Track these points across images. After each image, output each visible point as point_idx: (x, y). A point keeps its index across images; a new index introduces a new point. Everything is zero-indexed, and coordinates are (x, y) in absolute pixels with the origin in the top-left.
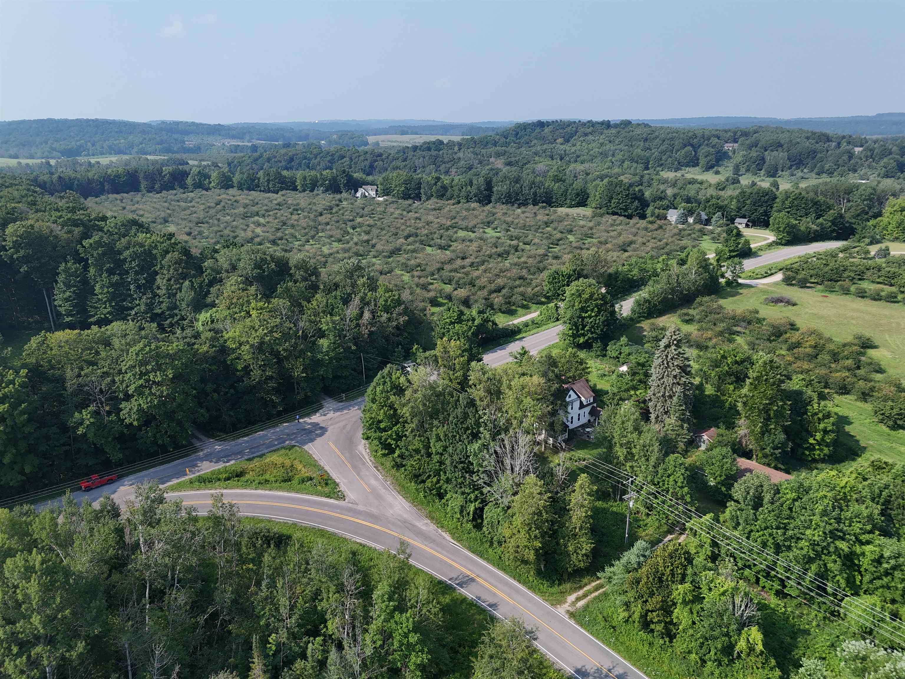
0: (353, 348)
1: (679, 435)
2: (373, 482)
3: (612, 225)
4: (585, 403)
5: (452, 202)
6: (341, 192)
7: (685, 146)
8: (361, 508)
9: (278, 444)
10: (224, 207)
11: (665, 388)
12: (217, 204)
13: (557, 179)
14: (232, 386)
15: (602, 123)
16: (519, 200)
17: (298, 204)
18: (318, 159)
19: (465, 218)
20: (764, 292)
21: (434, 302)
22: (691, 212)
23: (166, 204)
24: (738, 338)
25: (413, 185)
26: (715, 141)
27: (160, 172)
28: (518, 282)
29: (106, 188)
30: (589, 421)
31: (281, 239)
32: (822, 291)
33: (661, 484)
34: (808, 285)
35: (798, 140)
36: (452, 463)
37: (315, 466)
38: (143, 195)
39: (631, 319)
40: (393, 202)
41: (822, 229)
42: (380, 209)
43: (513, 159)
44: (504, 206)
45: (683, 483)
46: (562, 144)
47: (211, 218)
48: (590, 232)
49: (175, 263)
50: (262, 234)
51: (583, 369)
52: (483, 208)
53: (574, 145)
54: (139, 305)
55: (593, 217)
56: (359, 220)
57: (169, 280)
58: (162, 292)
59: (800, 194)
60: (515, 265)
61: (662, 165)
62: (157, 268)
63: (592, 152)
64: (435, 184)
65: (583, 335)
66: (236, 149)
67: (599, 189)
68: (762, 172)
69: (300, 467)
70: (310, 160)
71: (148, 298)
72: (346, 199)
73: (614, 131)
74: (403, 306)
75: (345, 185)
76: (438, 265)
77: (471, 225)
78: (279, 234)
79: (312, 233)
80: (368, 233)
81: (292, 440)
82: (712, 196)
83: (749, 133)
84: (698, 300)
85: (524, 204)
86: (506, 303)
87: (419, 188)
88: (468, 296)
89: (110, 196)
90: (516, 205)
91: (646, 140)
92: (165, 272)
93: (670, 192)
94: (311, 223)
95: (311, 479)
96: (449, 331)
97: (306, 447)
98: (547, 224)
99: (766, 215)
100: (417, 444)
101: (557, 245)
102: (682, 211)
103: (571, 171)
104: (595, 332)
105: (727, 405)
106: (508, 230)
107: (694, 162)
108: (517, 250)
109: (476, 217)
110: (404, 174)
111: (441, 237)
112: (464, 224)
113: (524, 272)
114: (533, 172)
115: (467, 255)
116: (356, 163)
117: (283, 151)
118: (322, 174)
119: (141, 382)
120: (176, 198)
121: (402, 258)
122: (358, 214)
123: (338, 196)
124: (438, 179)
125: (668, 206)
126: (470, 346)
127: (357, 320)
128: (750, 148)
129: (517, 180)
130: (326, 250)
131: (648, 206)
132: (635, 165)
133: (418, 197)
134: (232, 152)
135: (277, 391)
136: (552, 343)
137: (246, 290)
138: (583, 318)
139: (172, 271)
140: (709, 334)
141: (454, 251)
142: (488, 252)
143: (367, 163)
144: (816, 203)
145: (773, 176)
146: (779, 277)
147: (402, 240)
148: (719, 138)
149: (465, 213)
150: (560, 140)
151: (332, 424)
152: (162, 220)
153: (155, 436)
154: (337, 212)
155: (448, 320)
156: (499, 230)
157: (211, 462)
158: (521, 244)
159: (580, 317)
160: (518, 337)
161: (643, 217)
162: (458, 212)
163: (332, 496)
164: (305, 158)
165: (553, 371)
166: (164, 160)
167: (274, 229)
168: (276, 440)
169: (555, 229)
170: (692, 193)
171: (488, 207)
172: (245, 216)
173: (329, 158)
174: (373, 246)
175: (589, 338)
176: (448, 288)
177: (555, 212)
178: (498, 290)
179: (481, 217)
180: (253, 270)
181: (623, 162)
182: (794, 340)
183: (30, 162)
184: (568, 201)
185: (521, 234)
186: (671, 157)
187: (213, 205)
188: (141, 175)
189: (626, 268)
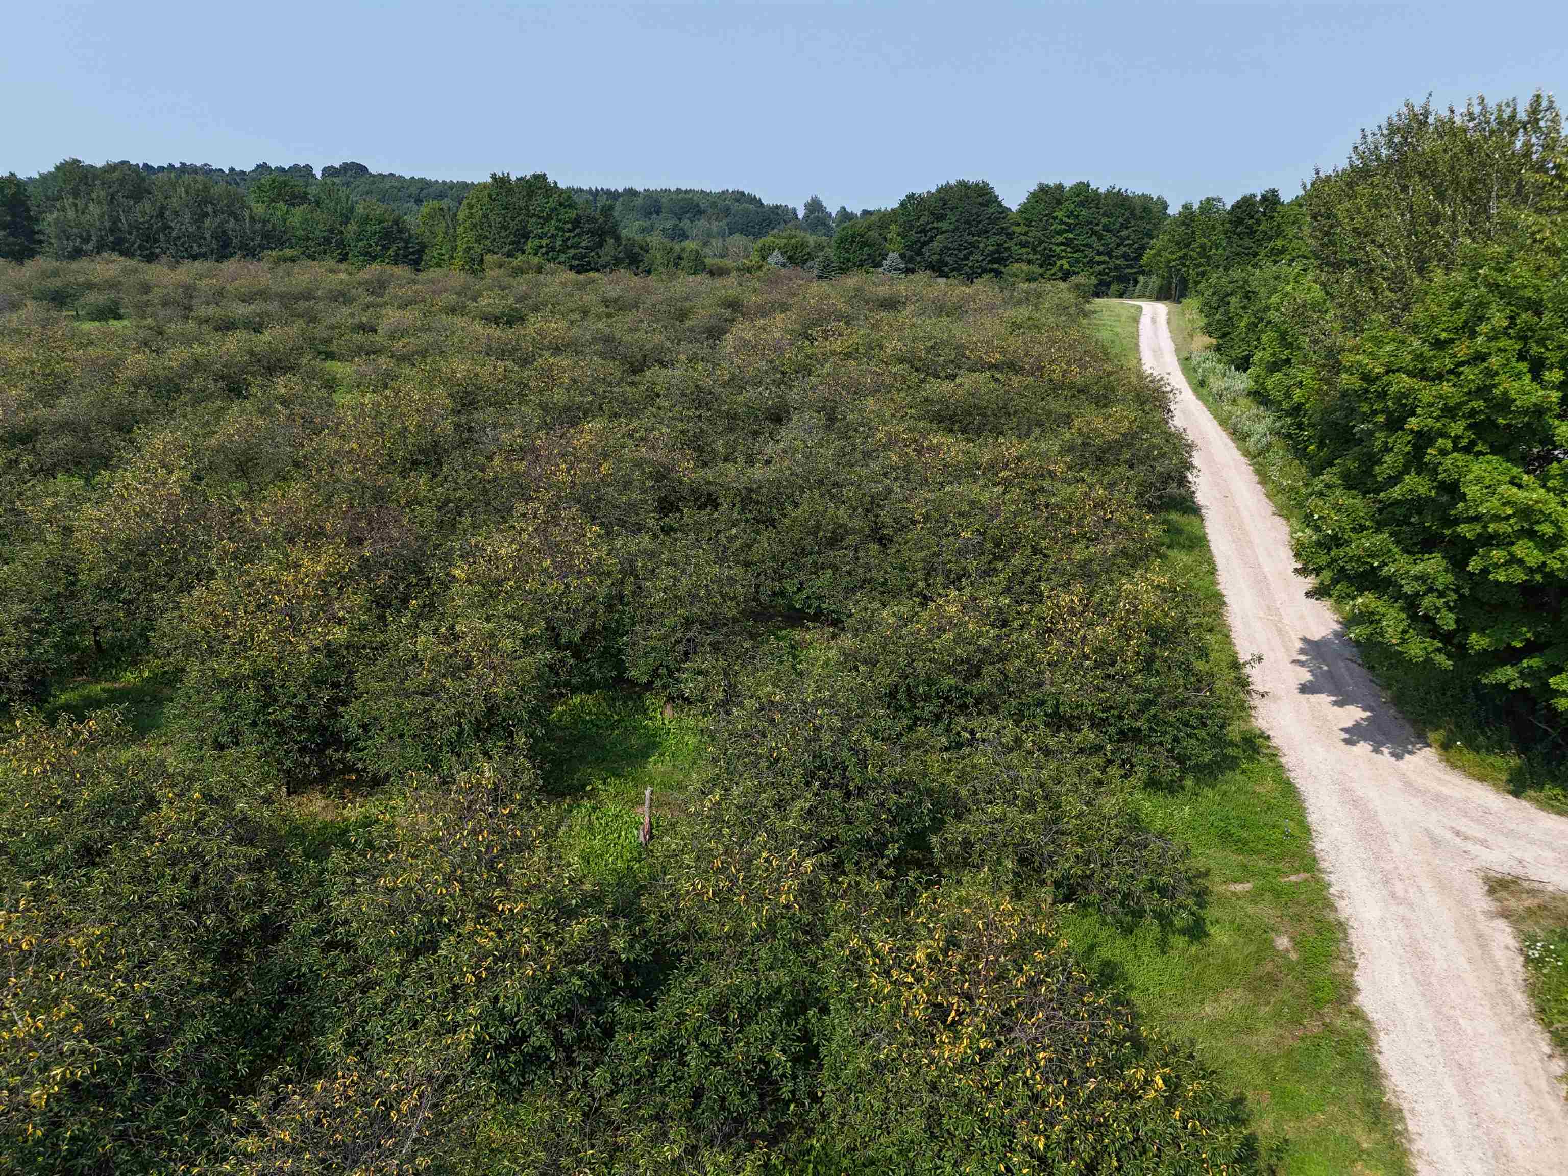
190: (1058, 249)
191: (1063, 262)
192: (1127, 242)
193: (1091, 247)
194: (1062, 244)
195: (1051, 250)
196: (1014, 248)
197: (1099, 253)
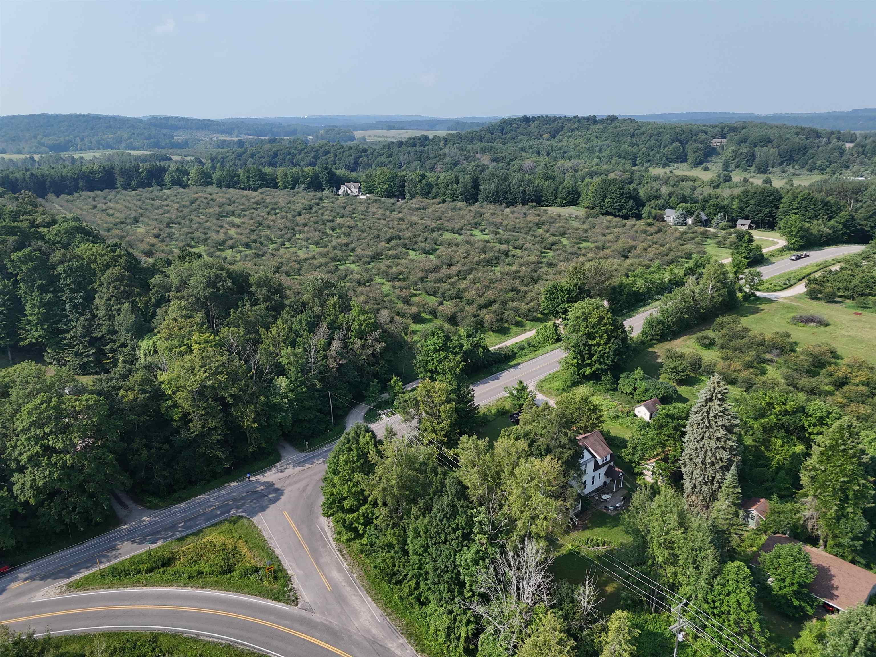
0: (319, 385)
1: (733, 525)
2: (336, 575)
3: (608, 227)
4: (600, 463)
5: (436, 201)
6: (323, 190)
7: (673, 142)
8: (317, 617)
9: (222, 514)
10: (199, 206)
11: (706, 453)
12: (192, 203)
13: (547, 177)
14: (167, 440)
15: (588, 119)
16: (507, 198)
17: (276, 203)
18: (302, 155)
19: (451, 219)
20: (788, 308)
21: (417, 319)
22: (690, 213)
23: (139, 203)
24: (768, 367)
25: (397, 183)
26: (703, 136)
27: (137, 168)
28: (510, 295)
29: (80, 185)
30: (605, 483)
31: (255, 241)
32: (853, 307)
33: (717, 604)
34: (837, 299)
35: (788, 136)
36: (435, 571)
37: (263, 549)
38: (118, 192)
39: (643, 343)
40: (375, 201)
41: (834, 232)
42: (361, 209)
43: (499, 155)
44: (492, 206)
45: (749, 605)
46: (548, 140)
47: (183, 218)
48: (585, 235)
49: (117, 280)
50: (235, 236)
51: (597, 419)
52: (469, 208)
53: (561, 141)
54: (75, 327)
55: (587, 218)
56: (339, 220)
57: (109, 299)
58: (101, 313)
59: (809, 194)
60: (507, 274)
61: (649, 161)
62: (96, 285)
63: (579, 148)
64: (420, 181)
65: (590, 365)
66: (223, 144)
67: (591, 187)
68: (753, 168)
69: (244, 550)
70: (294, 155)
71: (85, 320)
72: (327, 197)
73: (600, 126)
74: (380, 331)
75: (327, 182)
76: (422, 274)
77: (457, 226)
78: (253, 237)
79: (289, 235)
80: (348, 235)
81: (238, 508)
82: (710, 195)
83: (736, 128)
84: (718, 320)
85: (512, 203)
86: (497, 321)
87: (404, 186)
88: (455, 313)
89: (84, 193)
90: (504, 205)
91: (633, 135)
92: (104, 290)
93: (664, 190)
94: (288, 224)
95: (257, 570)
96: (433, 360)
97: (255, 520)
98: (538, 225)
99: (771, 216)
100: (390, 537)
101: (551, 249)
102: (680, 212)
103: (559, 168)
104: (605, 363)
105: (774, 463)
106: (497, 233)
107: (682, 158)
108: (507, 256)
109: (462, 217)
110: (386, 171)
111: (426, 240)
112: (449, 225)
113: (517, 283)
114: (520, 169)
115: (454, 261)
116: (340, 159)
117: (267, 146)
118: (303, 171)
119: (37, 448)
120: (151, 196)
121: (382, 265)
122: (338, 214)
123: (319, 194)
124: (423, 176)
125: (663, 206)
126: (458, 384)
127: (324, 350)
128: (739, 143)
129: (505, 178)
130: (302, 254)
131: (644, 205)
132: (623, 161)
133: (402, 195)
134: (219, 147)
135: (223, 444)
136: (552, 372)
137: (191, 317)
138: (590, 346)
139: (111, 290)
140: (738, 364)
141: (439, 257)
142: (476, 259)
143: (352, 159)
144: (826, 204)
145: (764, 172)
146: (801, 288)
147: (383, 244)
148: (706, 133)
149: (451, 213)
150: (546, 136)
151: (290, 485)
152: (132, 221)
153: (59, 514)
154: (316, 212)
155: (431, 347)
156: (487, 232)
157: (133, 542)
158: (511, 248)
159: (586, 344)
160: (512, 363)
161: (639, 217)
162: (443, 213)
163: (281, 597)
164: (289, 154)
165: (566, 434)
166: (146, 155)
167: (247, 231)
168: (218, 508)
169: (547, 231)
170: (687, 192)
171: (475, 207)
172: (220, 216)
173: (313, 154)
174: (353, 250)
175: (597, 369)
176: (433, 301)
177: (546, 212)
178: (489, 304)
179: (467, 218)
180: (205, 288)
181: (611, 158)
182: (840, 374)
183: (15, 157)
184: (559, 200)
185: (511, 237)
186: (659, 153)
187: (187, 203)
188: (117, 172)
189: (631, 279)
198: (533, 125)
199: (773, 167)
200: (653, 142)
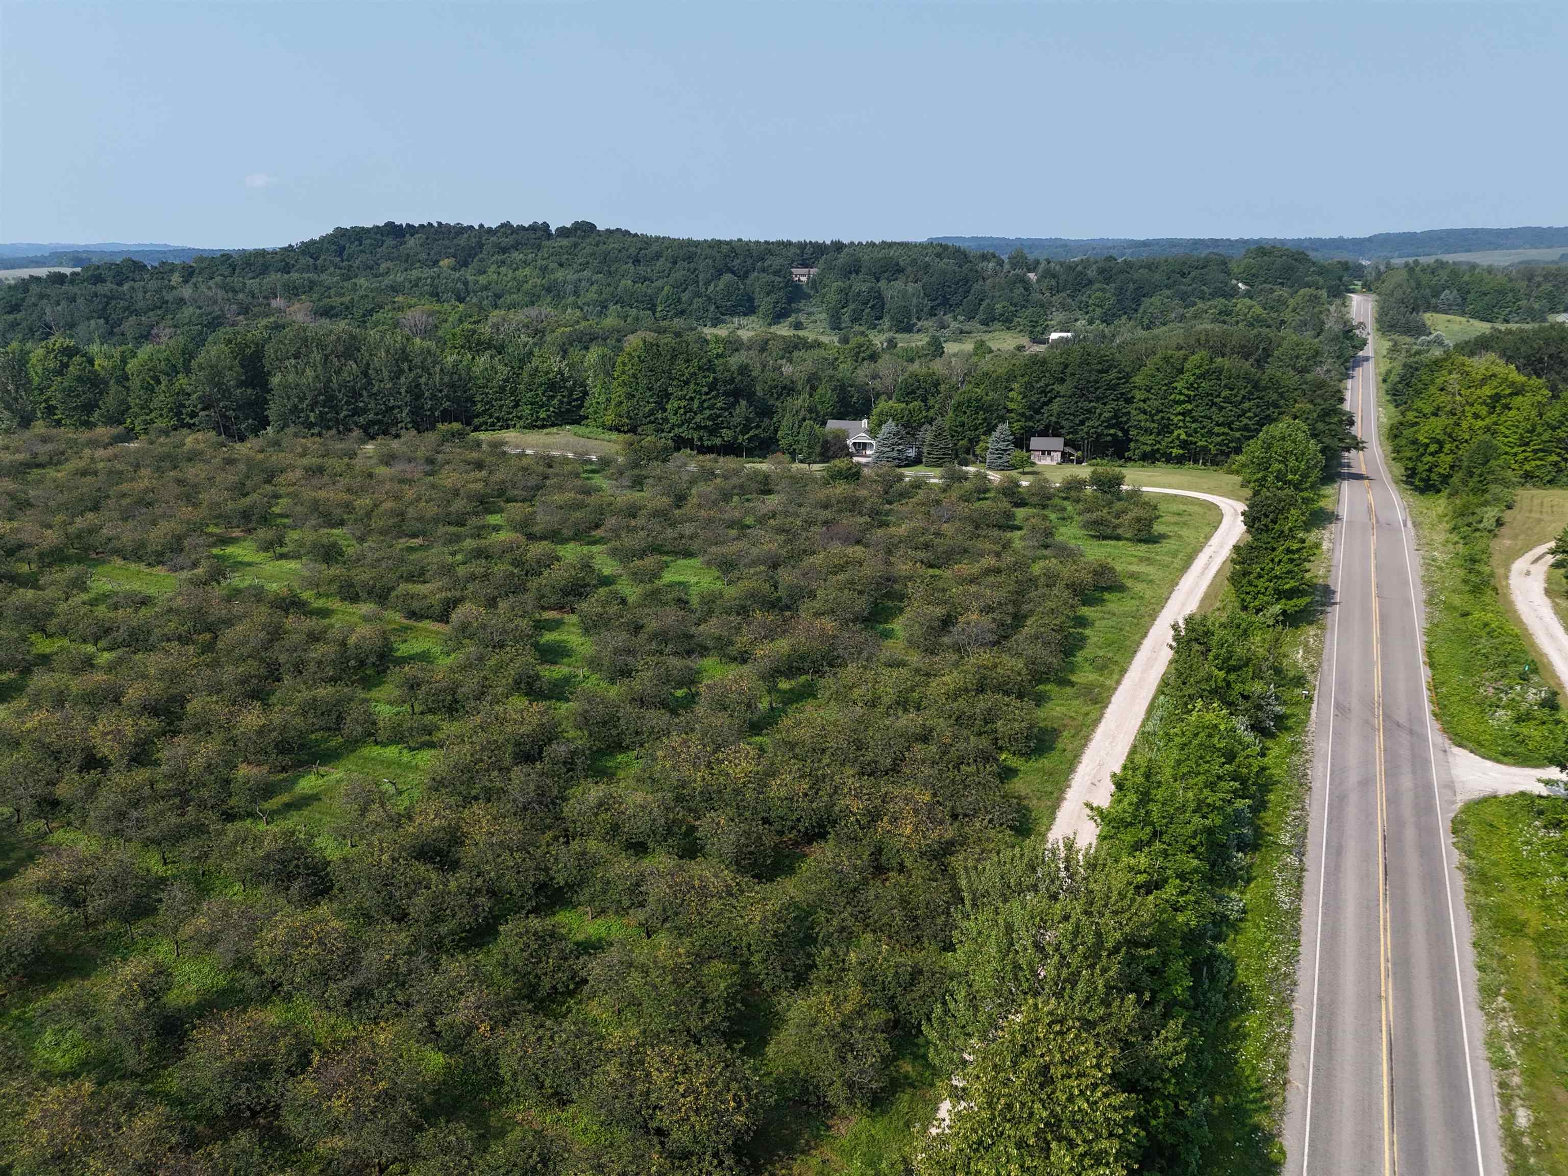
7: (720, 273)
26: (775, 262)
35: (926, 261)
43: (336, 301)
46: (453, 269)
53: (482, 272)
55: (636, 463)
61: (682, 313)
63: (527, 286)
68: (885, 323)
73: (562, 243)
90: (357, 433)
91: (637, 261)
102: (891, 426)
107: (748, 307)
129: (350, 351)
132: (633, 313)
145: (908, 329)
150: (447, 262)
181: (605, 307)
186: (698, 296)
190: (1176, 419)
191: (1181, 431)
192: (1248, 414)
193: (1210, 418)
194: (1180, 414)
195: (1169, 419)
196: (1134, 412)
197: (1218, 425)
198: (412, 242)
199: (919, 319)
200: (679, 274)
